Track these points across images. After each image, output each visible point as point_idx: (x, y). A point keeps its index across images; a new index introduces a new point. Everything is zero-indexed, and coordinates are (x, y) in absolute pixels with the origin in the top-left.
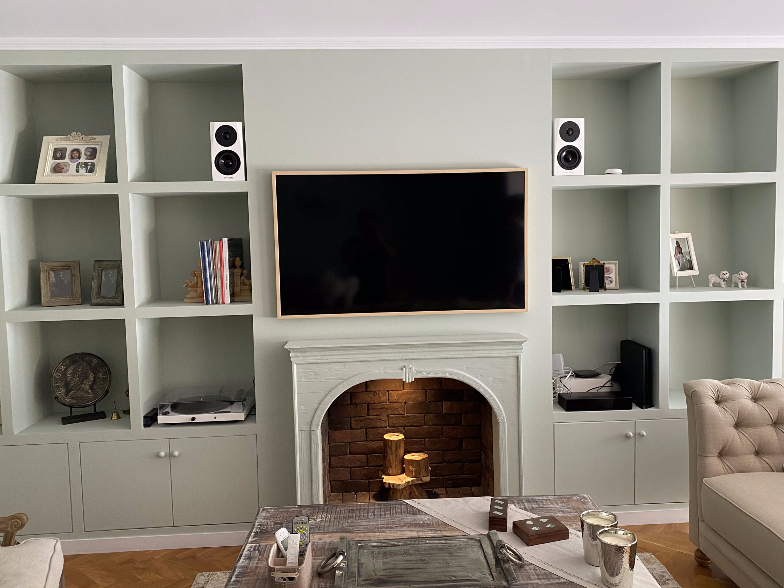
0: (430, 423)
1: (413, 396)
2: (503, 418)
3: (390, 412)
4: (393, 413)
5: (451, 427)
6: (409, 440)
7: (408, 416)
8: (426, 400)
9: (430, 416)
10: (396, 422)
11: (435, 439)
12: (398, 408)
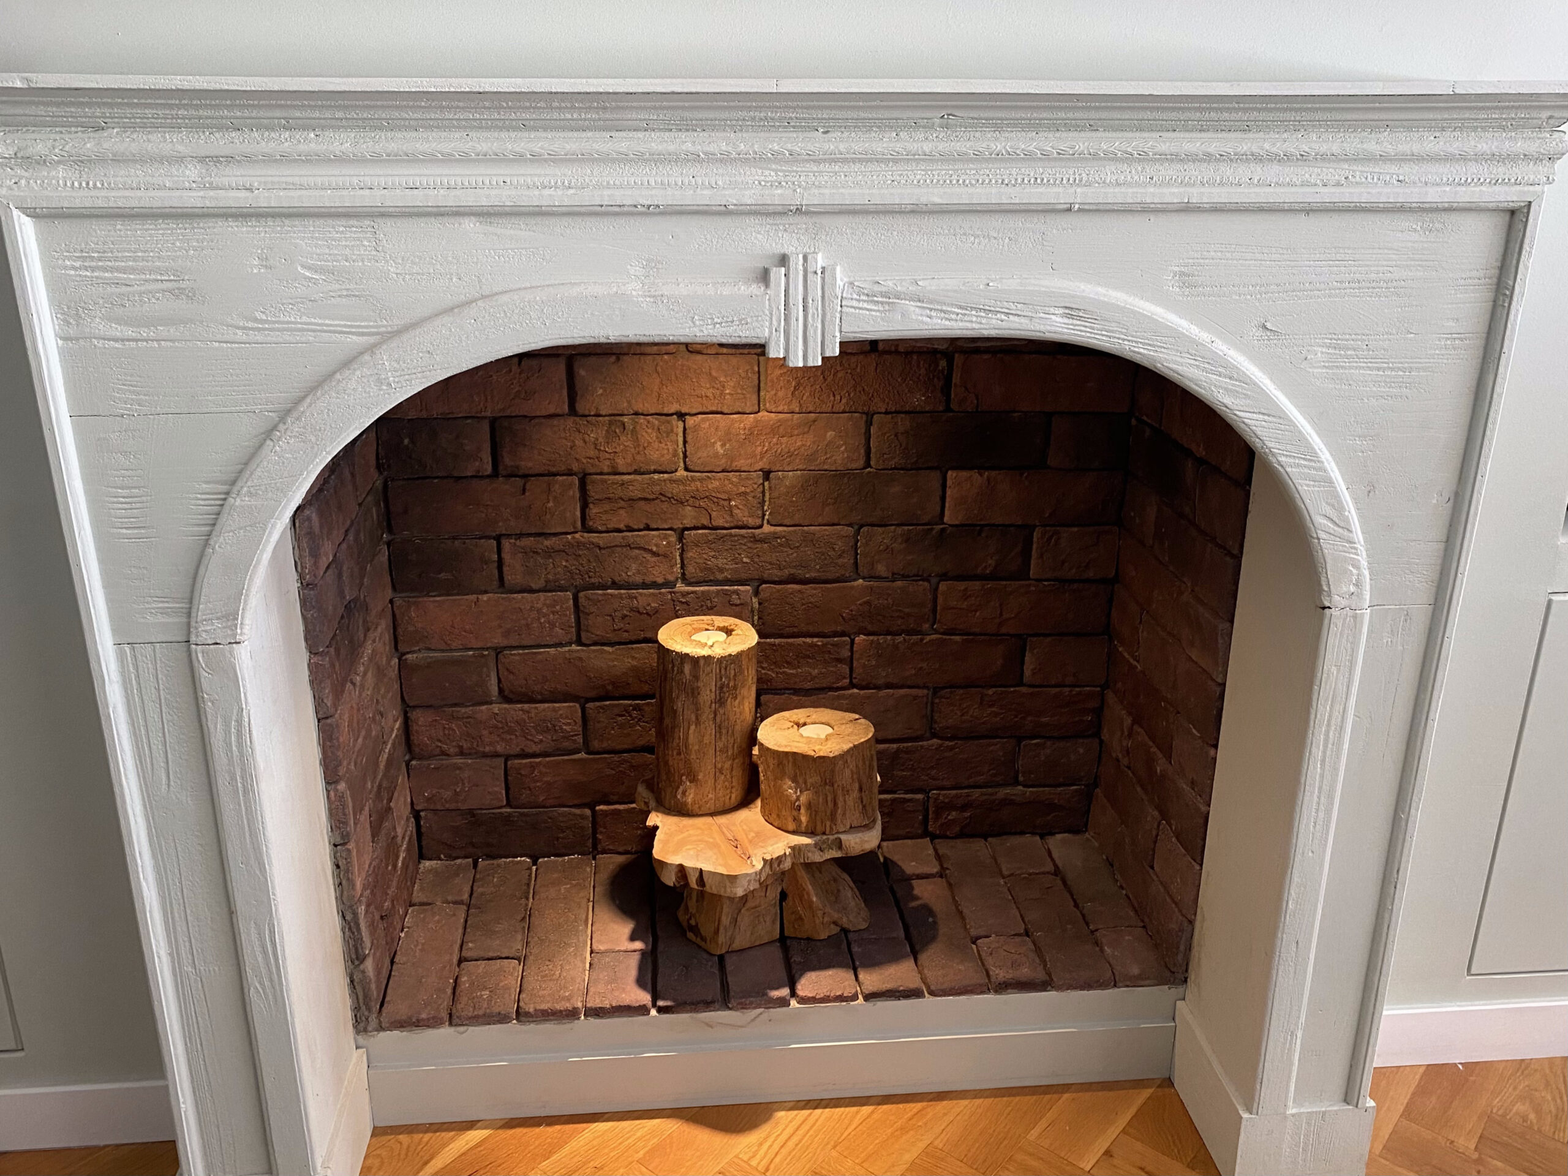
0: (881, 569)
1: (803, 443)
2: (1358, 585)
3: (688, 516)
4: (706, 522)
5: (976, 585)
6: (777, 641)
7: (776, 536)
8: (868, 464)
9: (882, 537)
10: (720, 562)
11: (900, 639)
12: (730, 500)
